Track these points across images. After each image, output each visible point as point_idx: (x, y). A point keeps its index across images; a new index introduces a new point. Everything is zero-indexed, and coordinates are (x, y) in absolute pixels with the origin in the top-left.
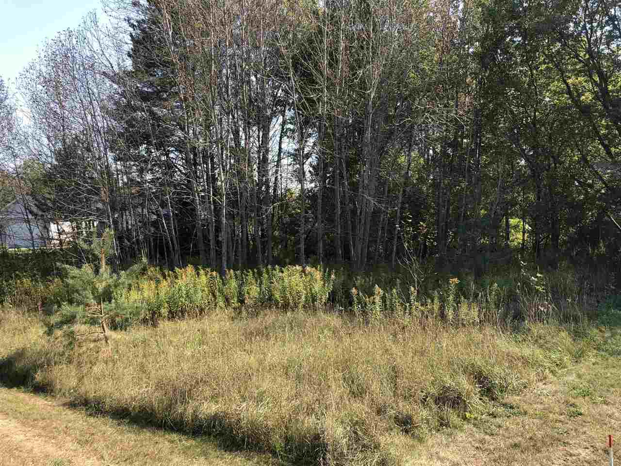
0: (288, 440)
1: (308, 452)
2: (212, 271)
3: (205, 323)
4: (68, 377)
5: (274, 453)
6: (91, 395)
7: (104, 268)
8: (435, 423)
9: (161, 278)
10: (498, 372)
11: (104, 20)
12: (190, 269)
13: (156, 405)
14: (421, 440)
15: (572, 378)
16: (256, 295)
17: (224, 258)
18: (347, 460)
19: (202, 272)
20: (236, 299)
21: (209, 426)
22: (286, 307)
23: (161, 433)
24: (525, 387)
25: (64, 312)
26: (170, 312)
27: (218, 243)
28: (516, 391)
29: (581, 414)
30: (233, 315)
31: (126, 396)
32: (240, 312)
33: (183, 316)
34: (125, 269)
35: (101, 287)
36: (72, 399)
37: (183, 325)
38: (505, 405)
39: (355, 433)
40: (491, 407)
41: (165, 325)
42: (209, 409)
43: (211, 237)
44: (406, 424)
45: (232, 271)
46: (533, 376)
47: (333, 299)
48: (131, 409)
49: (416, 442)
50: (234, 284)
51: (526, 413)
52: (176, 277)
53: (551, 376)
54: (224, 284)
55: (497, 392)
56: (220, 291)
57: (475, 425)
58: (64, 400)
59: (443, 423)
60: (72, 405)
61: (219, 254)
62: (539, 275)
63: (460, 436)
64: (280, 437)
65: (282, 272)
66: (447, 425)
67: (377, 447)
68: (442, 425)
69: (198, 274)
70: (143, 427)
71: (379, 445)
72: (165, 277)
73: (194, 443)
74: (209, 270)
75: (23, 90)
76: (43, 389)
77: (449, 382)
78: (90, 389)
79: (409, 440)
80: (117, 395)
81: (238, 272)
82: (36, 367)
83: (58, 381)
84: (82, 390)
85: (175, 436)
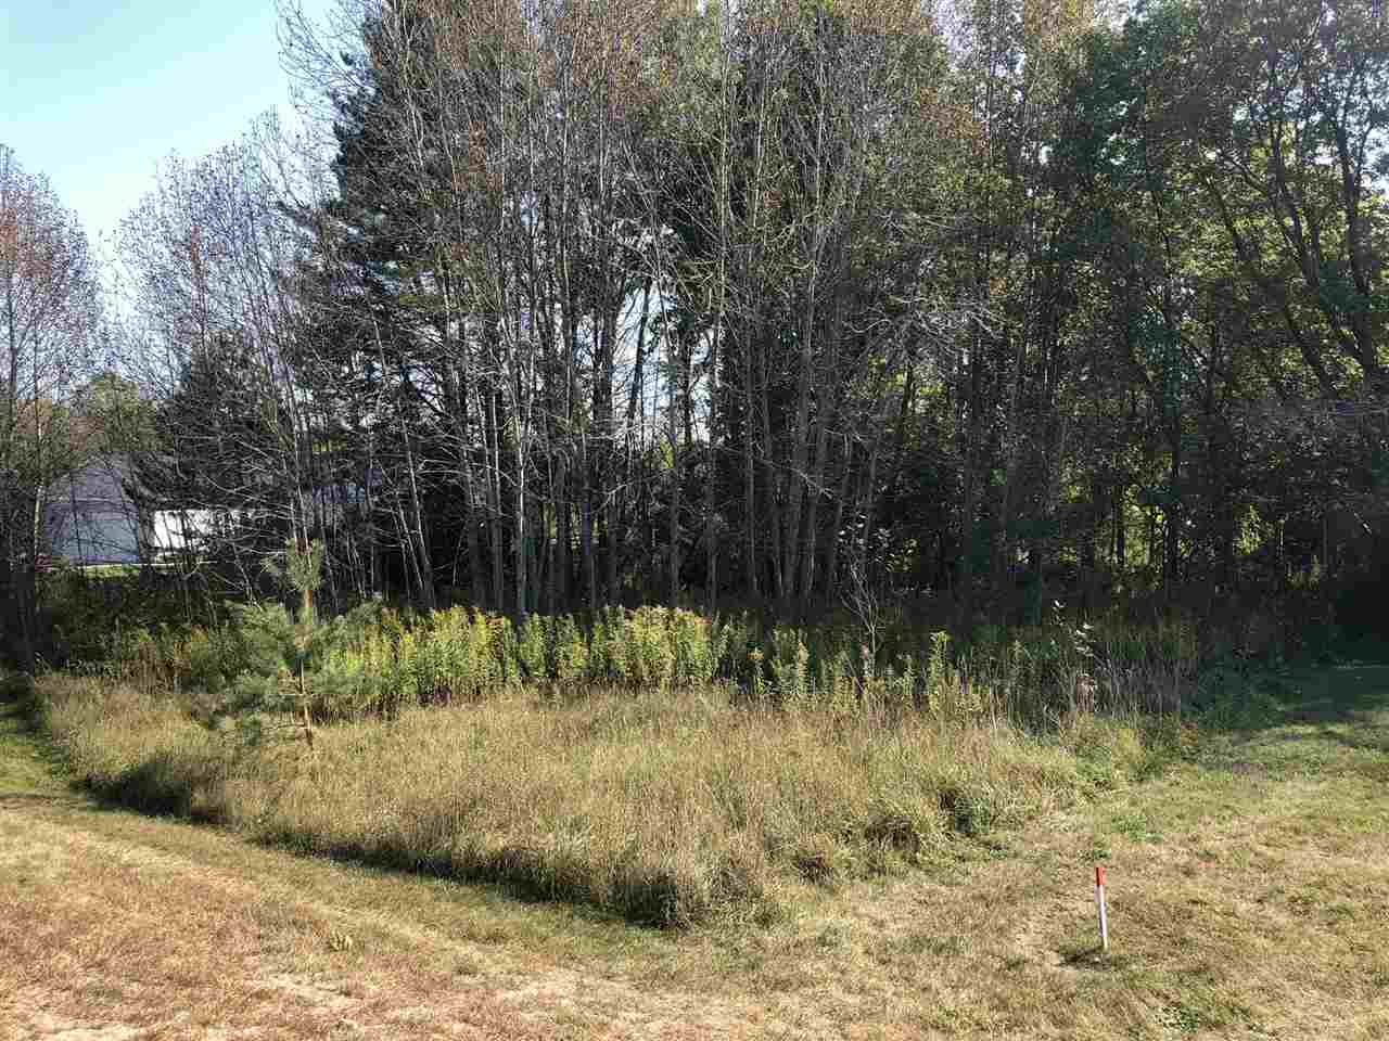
0: (618, 885)
1: (648, 900)
2: (499, 616)
3: (487, 712)
4: (249, 797)
5: (596, 905)
6: (295, 824)
7: (307, 610)
8: (860, 867)
9: (402, 630)
10: (985, 793)
11: (291, 123)
12: (457, 613)
13: (407, 840)
14: (833, 892)
15: (1122, 805)
16: (581, 662)
17: (521, 591)
18: (706, 912)
19: (480, 618)
20: (542, 669)
21: (493, 868)
22: (635, 684)
23: (417, 878)
24: (1030, 818)
25: (241, 687)
26: (419, 692)
27: (510, 560)
28: (1013, 823)
29: (1105, 856)
30: (537, 698)
31: (354, 827)
32: (550, 694)
33: (443, 698)
34: (344, 612)
35: (301, 644)
36: (262, 833)
37: (444, 715)
38: (987, 844)
39: (725, 874)
40: (963, 845)
41: (412, 715)
42: (493, 842)
43: (496, 548)
44: (812, 869)
45: (536, 616)
46: (1047, 801)
47: (724, 670)
48: (363, 846)
49: (824, 893)
50: (538, 641)
51: (1016, 855)
52: (431, 628)
53: (1083, 801)
54: (519, 641)
55: (977, 823)
56: (515, 654)
57: (927, 871)
58: (246, 835)
59: (875, 869)
60: (265, 842)
61: (511, 580)
62: (1086, 626)
63: (898, 886)
64: (607, 881)
65: (631, 619)
66: (881, 871)
67: (757, 895)
68: (872, 870)
69: (472, 620)
70: (386, 870)
71: (761, 894)
72: (408, 626)
73: (470, 891)
74: (492, 614)
75: (127, 254)
76: (208, 818)
77: (894, 806)
78: (290, 814)
79: (814, 890)
80: (337, 825)
81: (548, 619)
82: (192, 782)
83: (233, 805)
84: (278, 818)
85: (438, 882)
